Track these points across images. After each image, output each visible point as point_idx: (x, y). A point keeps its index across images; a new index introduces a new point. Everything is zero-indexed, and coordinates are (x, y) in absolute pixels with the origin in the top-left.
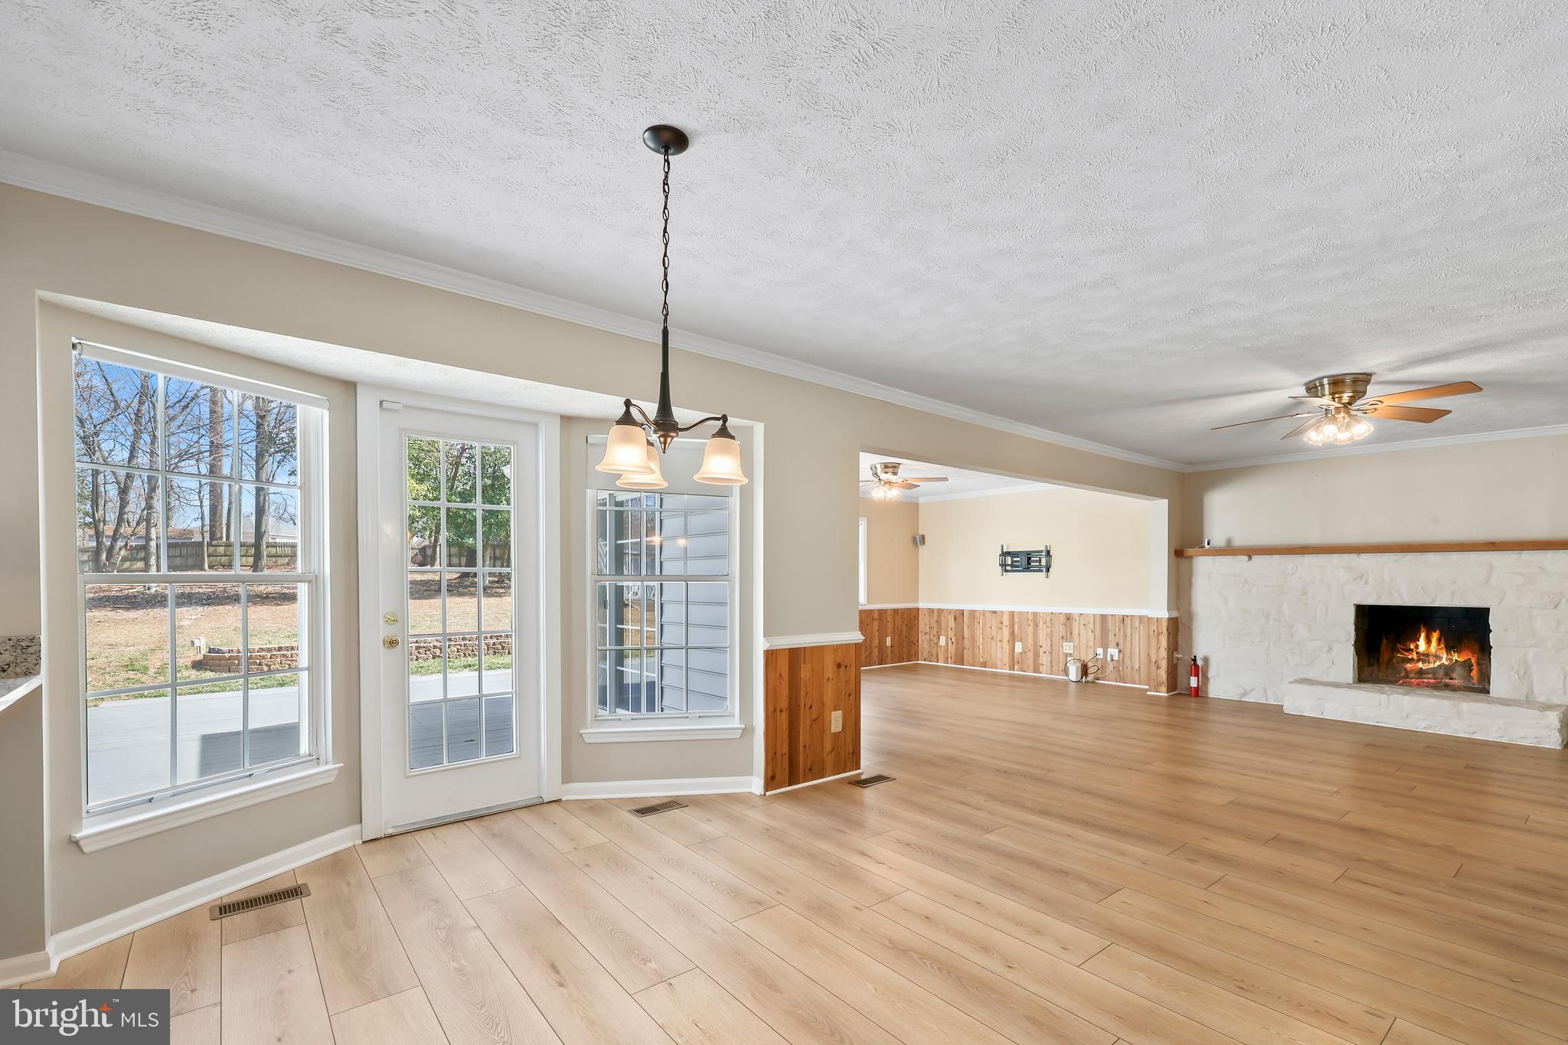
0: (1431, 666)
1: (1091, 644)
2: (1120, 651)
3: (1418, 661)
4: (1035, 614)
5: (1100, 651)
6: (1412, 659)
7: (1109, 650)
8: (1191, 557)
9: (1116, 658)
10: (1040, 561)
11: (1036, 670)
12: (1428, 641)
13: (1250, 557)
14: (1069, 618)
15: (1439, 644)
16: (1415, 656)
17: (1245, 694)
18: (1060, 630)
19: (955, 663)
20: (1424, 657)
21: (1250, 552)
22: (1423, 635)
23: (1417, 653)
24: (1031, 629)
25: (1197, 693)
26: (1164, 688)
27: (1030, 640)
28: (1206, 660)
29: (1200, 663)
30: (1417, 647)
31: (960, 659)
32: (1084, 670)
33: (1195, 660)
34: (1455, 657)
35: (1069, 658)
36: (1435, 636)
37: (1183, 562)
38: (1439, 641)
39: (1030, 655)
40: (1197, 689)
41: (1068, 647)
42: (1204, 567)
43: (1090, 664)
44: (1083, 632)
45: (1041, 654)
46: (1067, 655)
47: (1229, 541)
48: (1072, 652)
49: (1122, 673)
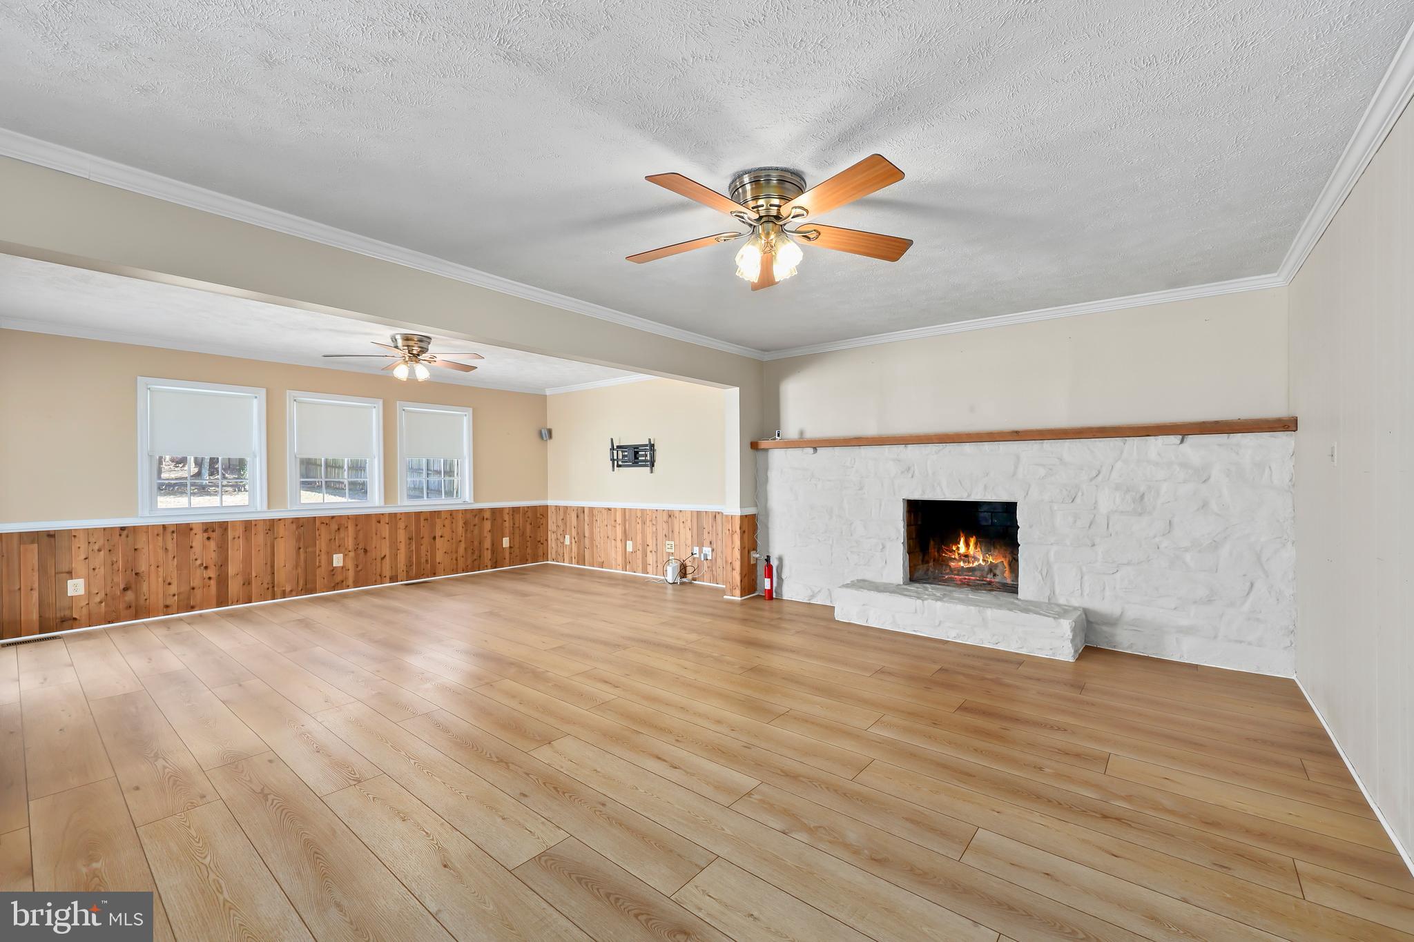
0: (971, 565)
1: (689, 542)
2: (713, 550)
3: (959, 561)
4: (643, 511)
5: (696, 550)
6: (955, 559)
7: (704, 549)
8: (766, 450)
9: (709, 558)
10: (646, 456)
11: (645, 570)
12: (967, 545)
13: (815, 449)
14: (670, 515)
15: (976, 548)
16: (957, 557)
17: (813, 596)
18: (662, 528)
19: (578, 563)
20: (966, 557)
21: (816, 444)
22: (962, 540)
23: (959, 554)
24: (639, 526)
25: (769, 595)
26: (738, 592)
27: (639, 537)
28: (780, 559)
29: (774, 563)
30: (958, 548)
31: (581, 560)
32: (683, 571)
33: (768, 559)
34: (990, 559)
35: (671, 558)
36: (972, 541)
37: (760, 454)
38: (976, 544)
39: (639, 554)
40: (770, 591)
41: (669, 547)
42: (779, 460)
43: (688, 563)
44: (682, 531)
45: (648, 553)
46: (669, 554)
47: (802, 433)
48: (673, 551)
49: (715, 573)
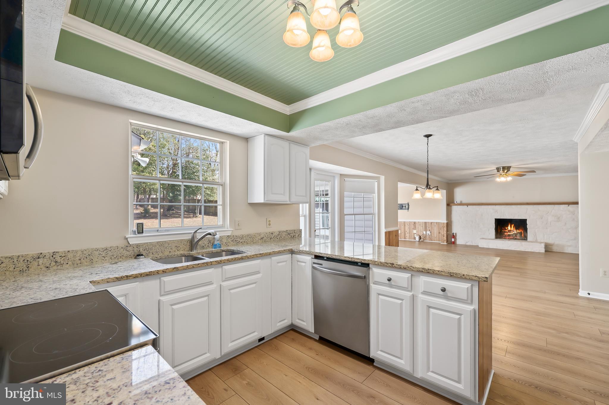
0: (512, 233)
1: (422, 230)
2: (430, 232)
3: (508, 232)
4: (404, 222)
5: (425, 232)
6: (507, 232)
7: (427, 232)
8: (451, 206)
9: (429, 234)
10: (406, 207)
11: (405, 238)
12: (511, 227)
13: (467, 206)
14: (415, 223)
15: (514, 228)
16: (507, 231)
17: (466, 243)
18: (413, 227)
20: (510, 231)
21: (468, 205)
22: (509, 225)
23: (508, 230)
24: (403, 226)
25: (454, 243)
26: (445, 242)
27: (403, 230)
28: (456, 234)
29: (454, 235)
30: (508, 228)
32: (420, 238)
33: (453, 234)
34: (518, 231)
35: (415, 235)
36: (513, 226)
37: (449, 207)
38: (514, 227)
39: (403, 234)
40: (454, 242)
41: (415, 231)
42: (455, 208)
43: (422, 236)
44: (419, 227)
45: (406, 233)
46: (414, 234)
47: (461, 202)
48: (416, 233)
49: (431, 238)
